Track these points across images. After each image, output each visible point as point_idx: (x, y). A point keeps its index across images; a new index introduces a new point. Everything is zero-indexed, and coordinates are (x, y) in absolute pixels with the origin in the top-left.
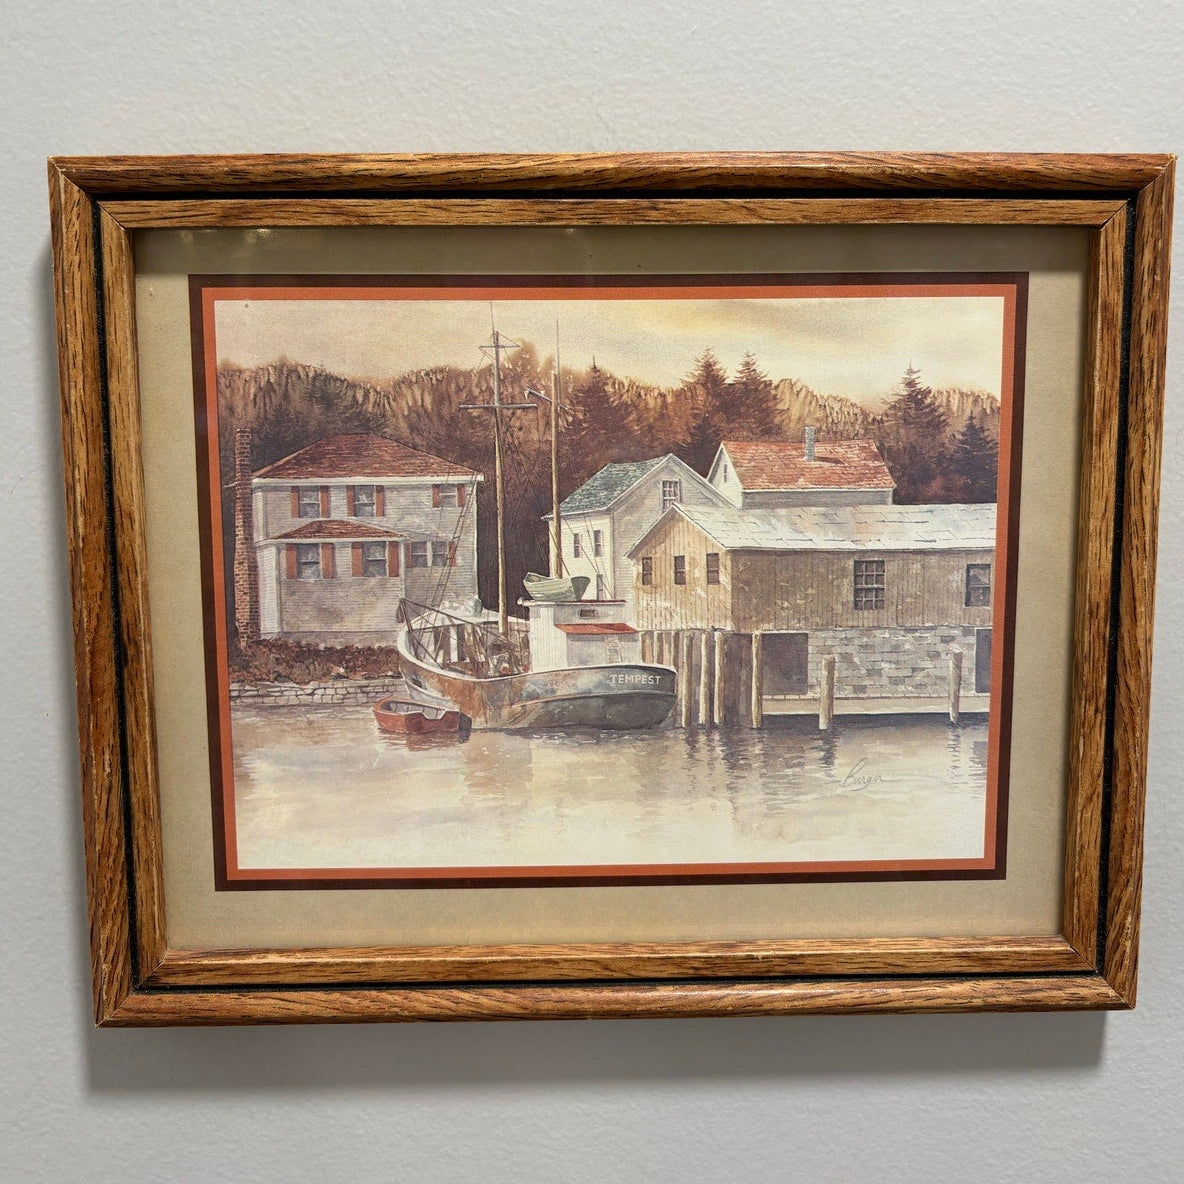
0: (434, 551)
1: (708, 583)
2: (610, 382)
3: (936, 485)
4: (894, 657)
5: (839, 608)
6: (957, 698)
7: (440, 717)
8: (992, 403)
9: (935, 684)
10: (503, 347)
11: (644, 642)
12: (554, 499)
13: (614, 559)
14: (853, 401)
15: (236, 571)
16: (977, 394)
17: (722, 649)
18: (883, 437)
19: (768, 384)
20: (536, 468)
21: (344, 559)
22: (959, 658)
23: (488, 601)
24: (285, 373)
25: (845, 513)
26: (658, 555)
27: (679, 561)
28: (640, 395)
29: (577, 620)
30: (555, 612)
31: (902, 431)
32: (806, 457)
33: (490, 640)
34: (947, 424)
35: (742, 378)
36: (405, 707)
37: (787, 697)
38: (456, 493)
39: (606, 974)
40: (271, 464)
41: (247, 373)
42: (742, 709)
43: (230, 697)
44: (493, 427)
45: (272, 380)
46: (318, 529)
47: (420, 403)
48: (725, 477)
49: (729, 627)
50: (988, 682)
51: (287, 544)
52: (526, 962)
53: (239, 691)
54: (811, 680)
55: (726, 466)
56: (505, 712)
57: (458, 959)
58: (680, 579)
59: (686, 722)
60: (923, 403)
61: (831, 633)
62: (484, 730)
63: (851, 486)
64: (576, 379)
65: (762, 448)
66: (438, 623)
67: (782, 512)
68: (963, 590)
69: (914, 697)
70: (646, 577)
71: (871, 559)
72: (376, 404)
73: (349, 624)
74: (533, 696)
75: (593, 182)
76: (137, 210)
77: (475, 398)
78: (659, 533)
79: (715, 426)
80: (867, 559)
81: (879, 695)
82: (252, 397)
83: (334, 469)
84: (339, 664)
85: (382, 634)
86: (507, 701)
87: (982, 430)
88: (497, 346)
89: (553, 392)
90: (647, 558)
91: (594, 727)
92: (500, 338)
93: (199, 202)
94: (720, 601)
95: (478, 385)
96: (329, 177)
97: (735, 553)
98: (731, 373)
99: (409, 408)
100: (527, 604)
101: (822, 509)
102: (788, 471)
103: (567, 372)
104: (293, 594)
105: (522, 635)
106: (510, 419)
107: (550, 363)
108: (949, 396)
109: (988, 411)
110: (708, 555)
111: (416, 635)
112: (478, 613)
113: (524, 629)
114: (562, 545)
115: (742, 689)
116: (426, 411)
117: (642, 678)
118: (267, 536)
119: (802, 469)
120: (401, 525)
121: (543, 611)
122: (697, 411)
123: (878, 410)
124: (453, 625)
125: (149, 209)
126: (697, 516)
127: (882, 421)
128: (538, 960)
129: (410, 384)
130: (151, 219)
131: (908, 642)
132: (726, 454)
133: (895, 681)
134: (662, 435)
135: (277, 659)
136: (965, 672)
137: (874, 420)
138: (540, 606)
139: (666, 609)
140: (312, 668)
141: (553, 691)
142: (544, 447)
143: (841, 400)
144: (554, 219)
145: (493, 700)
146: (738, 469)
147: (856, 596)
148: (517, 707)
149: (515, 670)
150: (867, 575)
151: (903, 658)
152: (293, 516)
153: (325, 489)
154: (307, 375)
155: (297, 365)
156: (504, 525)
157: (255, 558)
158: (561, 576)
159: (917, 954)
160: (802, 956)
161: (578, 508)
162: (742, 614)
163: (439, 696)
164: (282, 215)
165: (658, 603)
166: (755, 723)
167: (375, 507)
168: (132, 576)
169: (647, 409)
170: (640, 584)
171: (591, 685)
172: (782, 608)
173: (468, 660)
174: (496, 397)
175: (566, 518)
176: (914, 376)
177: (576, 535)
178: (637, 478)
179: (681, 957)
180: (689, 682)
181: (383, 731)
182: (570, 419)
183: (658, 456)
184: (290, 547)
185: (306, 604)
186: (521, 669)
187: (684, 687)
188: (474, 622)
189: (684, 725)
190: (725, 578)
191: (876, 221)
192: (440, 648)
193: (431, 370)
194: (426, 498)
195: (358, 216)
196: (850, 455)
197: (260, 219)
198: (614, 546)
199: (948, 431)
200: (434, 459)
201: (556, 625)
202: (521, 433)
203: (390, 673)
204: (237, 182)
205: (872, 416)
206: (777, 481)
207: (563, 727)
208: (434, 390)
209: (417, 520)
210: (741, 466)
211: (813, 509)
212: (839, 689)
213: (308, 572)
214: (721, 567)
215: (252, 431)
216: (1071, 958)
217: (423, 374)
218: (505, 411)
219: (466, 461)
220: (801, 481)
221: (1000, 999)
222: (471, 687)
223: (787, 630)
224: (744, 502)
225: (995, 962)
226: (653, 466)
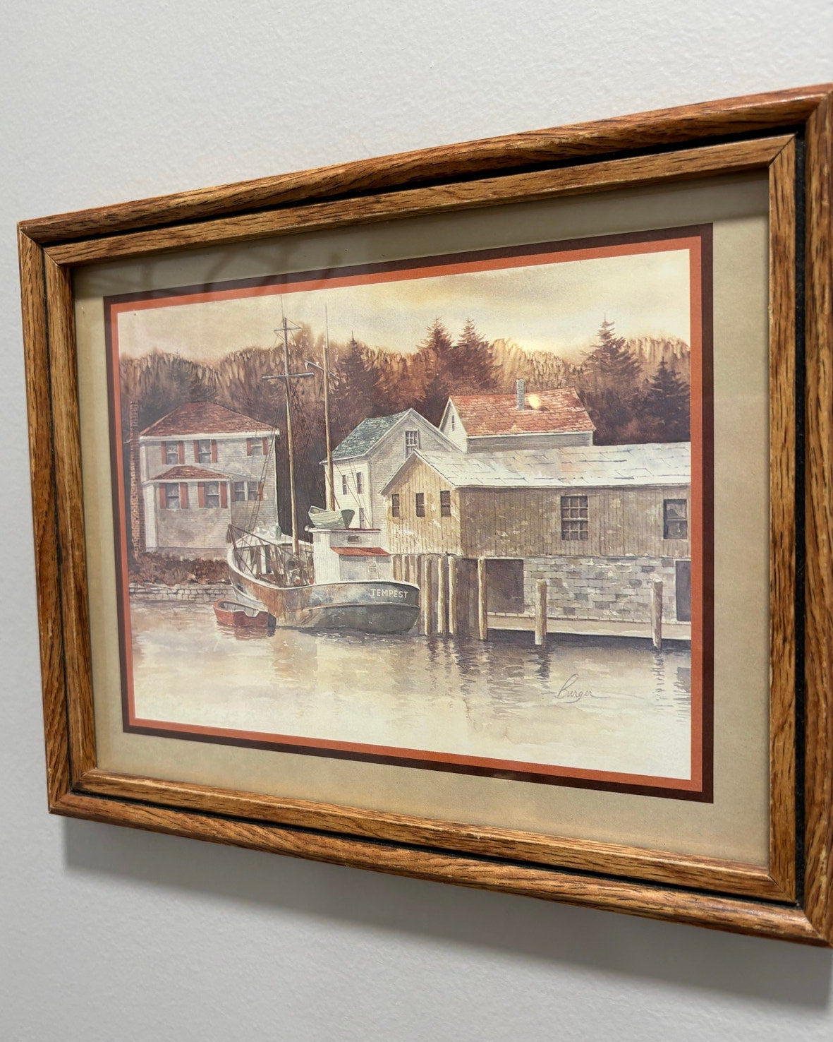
0: (249, 489)
1: (442, 515)
2: (365, 351)
3: (632, 427)
4: (599, 583)
5: (549, 539)
6: (659, 625)
7: (255, 616)
8: (681, 348)
9: (638, 610)
10: (290, 329)
11: (395, 563)
12: (328, 448)
13: (371, 495)
14: (556, 355)
15: (132, 503)
16: (667, 340)
17: (454, 571)
18: (583, 385)
19: (485, 345)
20: (315, 424)
21: (194, 493)
22: (659, 587)
23: (285, 529)
24: (157, 360)
25: (553, 454)
26: (404, 493)
27: (420, 497)
28: (386, 361)
29: (346, 544)
30: (330, 538)
31: (600, 379)
32: (518, 407)
33: (287, 557)
34: (641, 370)
35: (464, 341)
36: (233, 606)
37: (508, 614)
38: (261, 445)
39: (359, 831)
40: (149, 426)
41: (136, 362)
42: (471, 623)
43: (130, 593)
44: (285, 392)
45: (150, 366)
46: (178, 472)
47: (237, 377)
48: (453, 426)
49: (459, 553)
50: (688, 611)
51: (160, 483)
52: (303, 811)
53: (135, 588)
54: (527, 601)
55: (453, 417)
56: (298, 614)
57: (258, 801)
58: (420, 513)
59: (427, 630)
60: (618, 352)
61: (542, 561)
62: (285, 628)
63: (556, 430)
64: (340, 351)
65: (481, 400)
66: (253, 544)
67: (499, 454)
68: (661, 523)
69: (619, 621)
70: (395, 511)
71: (576, 495)
72: (210, 379)
73: (197, 543)
74: (317, 603)
75: (331, 187)
76: (63, 251)
77: (273, 370)
78: (404, 474)
79: (444, 383)
80: (572, 495)
81: (586, 618)
82: (138, 378)
83: (186, 429)
84: (192, 572)
85: (219, 551)
86: (299, 606)
87: (674, 373)
88: (286, 329)
89: (324, 363)
90: (396, 495)
91: (360, 630)
92: (288, 323)
93: (96, 241)
94: (452, 531)
95: (274, 360)
96: (163, 211)
97: (463, 490)
98: (455, 338)
99: (230, 380)
100: (311, 530)
101: (533, 452)
102: (504, 420)
103: (333, 346)
104: (164, 520)
105: (309, 555)
106: (296, 386)
107: (321, 340)
108: (641, 344)
109: (679, 356)
110: (441, 492)
111: (239, 552)
112: (278, 537)
113: (310, 550)
114: (335, 484)
115: (471, 606)
116: (241, 382)
117: (393, 593)
118: (148, 478)
119: (515, 417)
120: (228, 469)
121: (322, 536)
122: (429, 372)
123: (578, 361)
124: (263, 546)
125: (69, 250)
126: (433, 460)
127: (581, 371)
128: (311, 812)
129: (230, 363)
130: (71, 257)
131: (611, 570)
132: (453, 407)
133: (600, 605)
134: (404, 393)
135: (156, 567)
136: (665, 601)
137: (575, 370)
138: (319, 532)
139: (411, 536)
140: (176, 574)
141: (331, 600)
142: (320, 407)
143: (546, 354)
144: (308, 221)
145: (289, 606)
146: (463, 419)
147: (563, 528)
148: (306, 611)
149: (304, 582)
150: (572, 510)
151: (606, 584)
152: (163, 463)
153: (181, 443)
154: (169, 361)
155: (164, 353)
156: (294, 468)
157: (142, 494)
158: (334, 509)
159: (615, 857)
160: (513, 842)
161: (344, 455)
162: (469, 542)
163: (254, 598)
164: (141, 243)
165: (405, 531)
166: (481, 635)
167: (211, 455)
168: (64, 501)
169: (393, 373)
170: (391, 516)
171: (357, 597)
172: (501, 537)
173: (273, 573)
174: (286, 369)
175: (337, 462)
176: (608, 329)
177: (344, 477)
178: (387, 429)
179: (416, 827)
180: (430, 598)
181: (220, 623)
182: (337, 383)
183: (401, 411)
184: (163, 485)
185: (171, 527)
186: (308, 581)
187: (426, 601)
188: (276, 544)
189: (426, 634)
190: (455, 512)
191: (554, 189)
192: (255, 563)
193: (244, 351)
194: (242, 448)
195: (185, 238)
196: (554, 403)
197: (129, 248)
198: (371, 486)
199: (642, 376)
200: (247, 419)
201: (331, 548)
202: (303, 396)
203: (223, 580)
204: (113, 223)
205: (572, 366)
206: (495, 428)
207: (338, 629)
208: (245, 365)
209: (238, 466)
210: (465, 417)
211: (525, 451)
212: (551, 610)
213: (172, 503)
214: (452, 502)
215: (139, 403)
216: (769, 885)
217: (238, 354)
218: (292, 379)
219: (267, 419)
220: (514, 427)
221: (691, 912)
222: (274, 594)
223: (506, 556)
224: (468, 447)
225: (690, 876)
226: (398, 419)
